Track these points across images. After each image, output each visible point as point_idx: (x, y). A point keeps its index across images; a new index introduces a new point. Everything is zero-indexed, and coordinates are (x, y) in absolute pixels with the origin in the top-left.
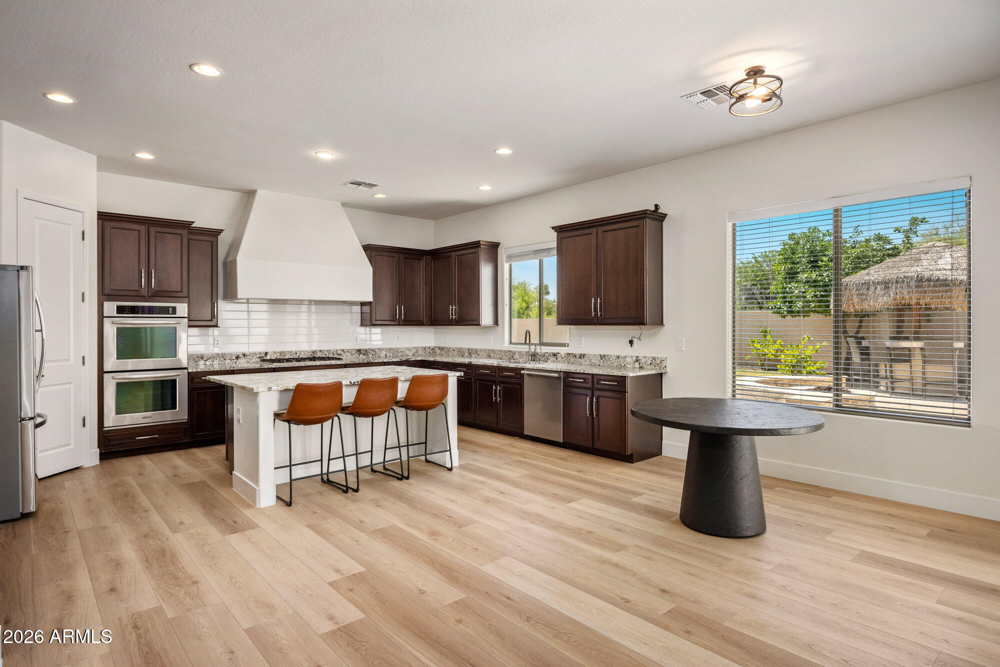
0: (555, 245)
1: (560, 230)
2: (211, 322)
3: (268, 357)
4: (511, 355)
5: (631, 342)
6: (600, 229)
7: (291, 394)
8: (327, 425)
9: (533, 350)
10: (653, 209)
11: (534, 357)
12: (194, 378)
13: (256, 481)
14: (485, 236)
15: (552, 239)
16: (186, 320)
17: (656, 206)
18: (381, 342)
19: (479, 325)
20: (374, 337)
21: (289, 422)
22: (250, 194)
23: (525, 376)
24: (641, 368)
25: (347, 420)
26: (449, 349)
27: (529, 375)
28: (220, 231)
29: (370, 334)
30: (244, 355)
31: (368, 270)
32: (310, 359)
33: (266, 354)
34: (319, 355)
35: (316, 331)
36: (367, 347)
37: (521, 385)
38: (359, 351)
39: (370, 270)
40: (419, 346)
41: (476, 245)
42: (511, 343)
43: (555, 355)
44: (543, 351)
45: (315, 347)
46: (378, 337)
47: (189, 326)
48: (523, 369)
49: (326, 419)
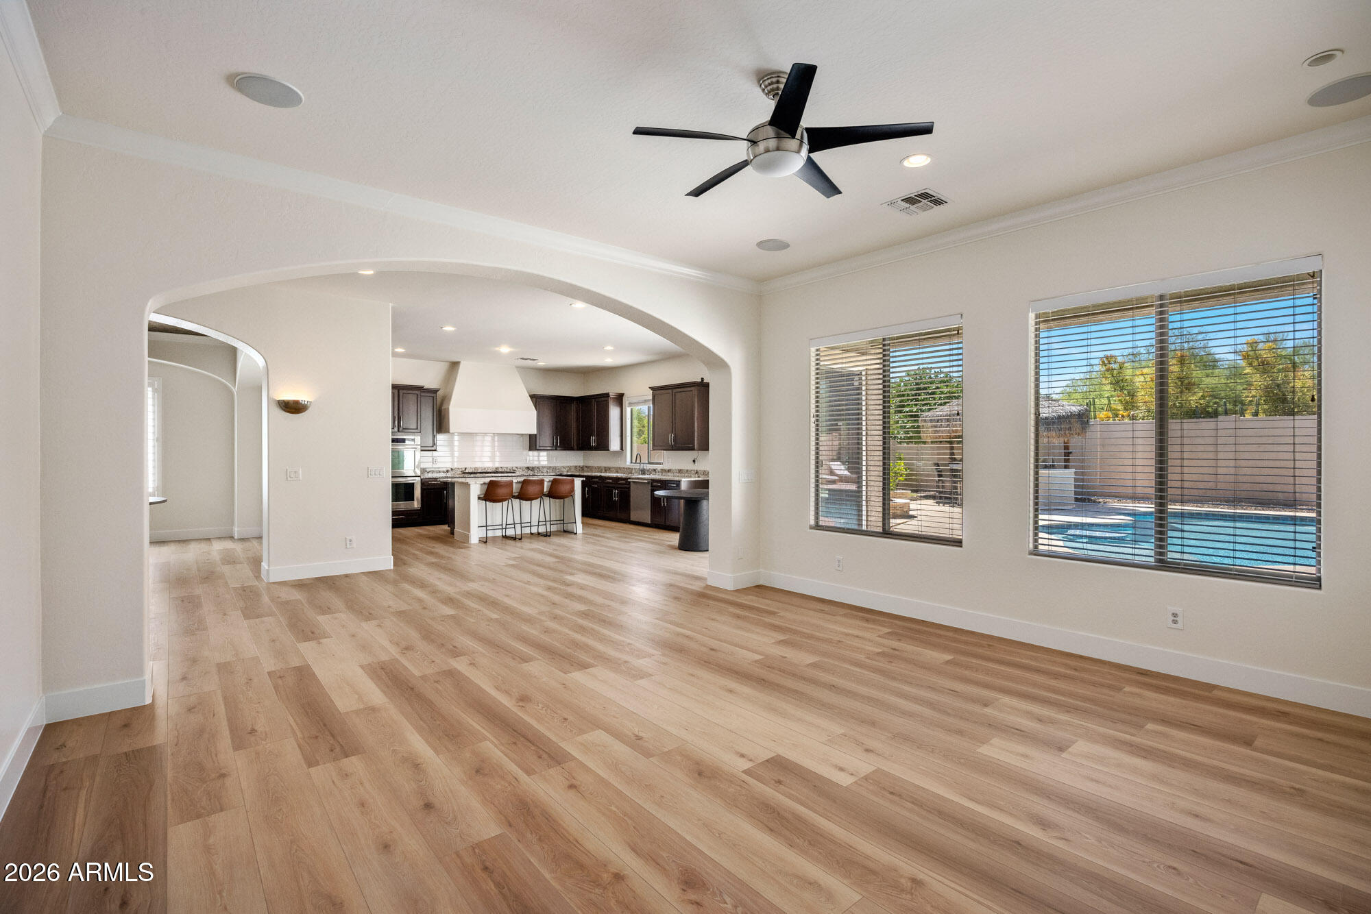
0: (651, 398)
1: (653, 389)
2: (432, 448)
3: (467, 471)
4: (630, 470)
5: (694, 461)
6: (674, 391)
7: (486, 486)
8: (505, 503)
9: (642, 467)
10: (700, 381)
11: (643, 472)
12: (424, 483)
13: (469, 531)
14: (613, 391)
15: (649, 395)
16: (419, 447)
17: (702, 379)
18: (546, 463)
19: (608, 450)
20: (541, 459)
21: (485, 500)
22: (454, 365)
23: (631, 483)
24: (699, 477)
25: (516, 502)
26: (592, 467)
27: (634, 482)
28: (438, 390)
29: (539, 456)
30: (452, 469)
31: (533, 413)
32: (494, 473)
33: (466, 469)
34: (500, 470)
35: (498, 454)
36: (533, 466)
37: (629, 489)
38: (528, 468)
39: (535, 412)
40: (572, 465)
41: (607, 395)
42: (632, 462)
43: (655, 470)
44: (648, 468)
45: (497, 465)
46: (545, 458)
47: (422, 450)
48: (630, 479)
49: (505, 500)
